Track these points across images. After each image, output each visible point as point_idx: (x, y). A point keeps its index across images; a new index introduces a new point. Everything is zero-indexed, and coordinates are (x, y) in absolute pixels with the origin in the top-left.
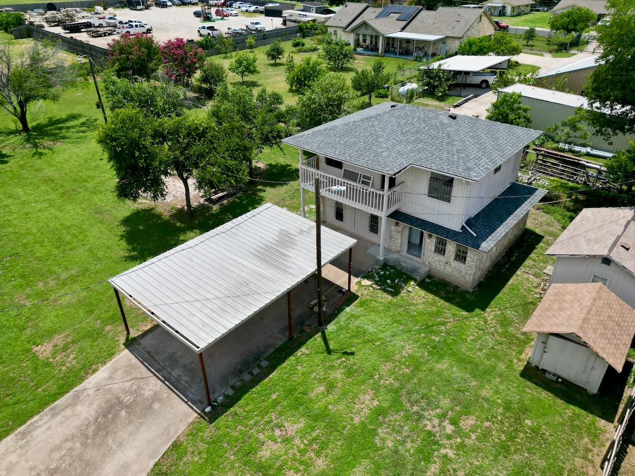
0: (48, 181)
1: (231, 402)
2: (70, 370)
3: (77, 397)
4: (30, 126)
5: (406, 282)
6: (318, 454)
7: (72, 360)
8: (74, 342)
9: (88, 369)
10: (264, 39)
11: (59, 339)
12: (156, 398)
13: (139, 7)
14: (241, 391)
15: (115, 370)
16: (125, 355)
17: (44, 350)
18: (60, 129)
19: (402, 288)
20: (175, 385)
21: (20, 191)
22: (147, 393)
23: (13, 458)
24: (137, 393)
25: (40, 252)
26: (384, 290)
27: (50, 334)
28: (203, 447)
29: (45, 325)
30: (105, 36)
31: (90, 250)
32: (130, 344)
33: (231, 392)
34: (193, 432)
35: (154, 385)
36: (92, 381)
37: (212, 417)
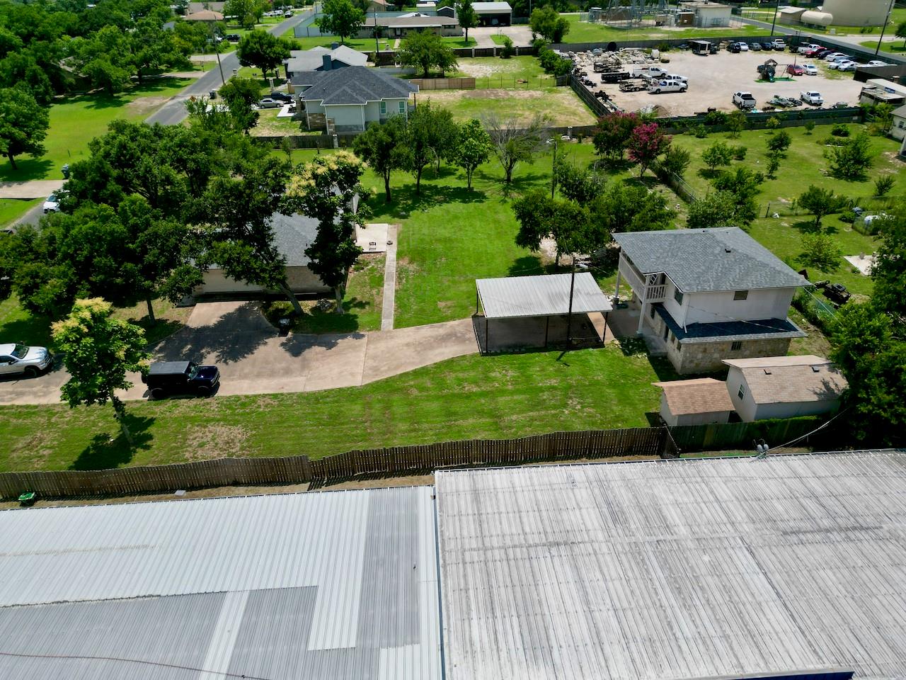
0: (496, 222)
1: (496, 354)
2: (446, 316)
3: (442, 326)
4: (512, 178)
5: (640, 352)
6: (512, 384)
7: (449, 313)
8: (455, 306)
9: (453, 318)
10: (799, 119)
11: (449, 303)
12: (469, 339)
13: (702, 52)
14: (502, 353)
15: (462, 323)
16: (470, 320)
17: (441, 305)
18: (529, 185)
19: (635, 353)
20: (479, 338)
21: (478, 224)
22: (467, 336)
23: (411, 333)
24: (463, 335)
25: (467, 262)
26: (623, 351)
27: (448, 299)
28: (473, 361)
29: (448, 295)
30: (636, 91)
31: (489, 269)
32: (475, 317)
33: (499, 351)
34: (473, 356)
35: (472, 335)
36: (452, 323)
37: (483, 355)
